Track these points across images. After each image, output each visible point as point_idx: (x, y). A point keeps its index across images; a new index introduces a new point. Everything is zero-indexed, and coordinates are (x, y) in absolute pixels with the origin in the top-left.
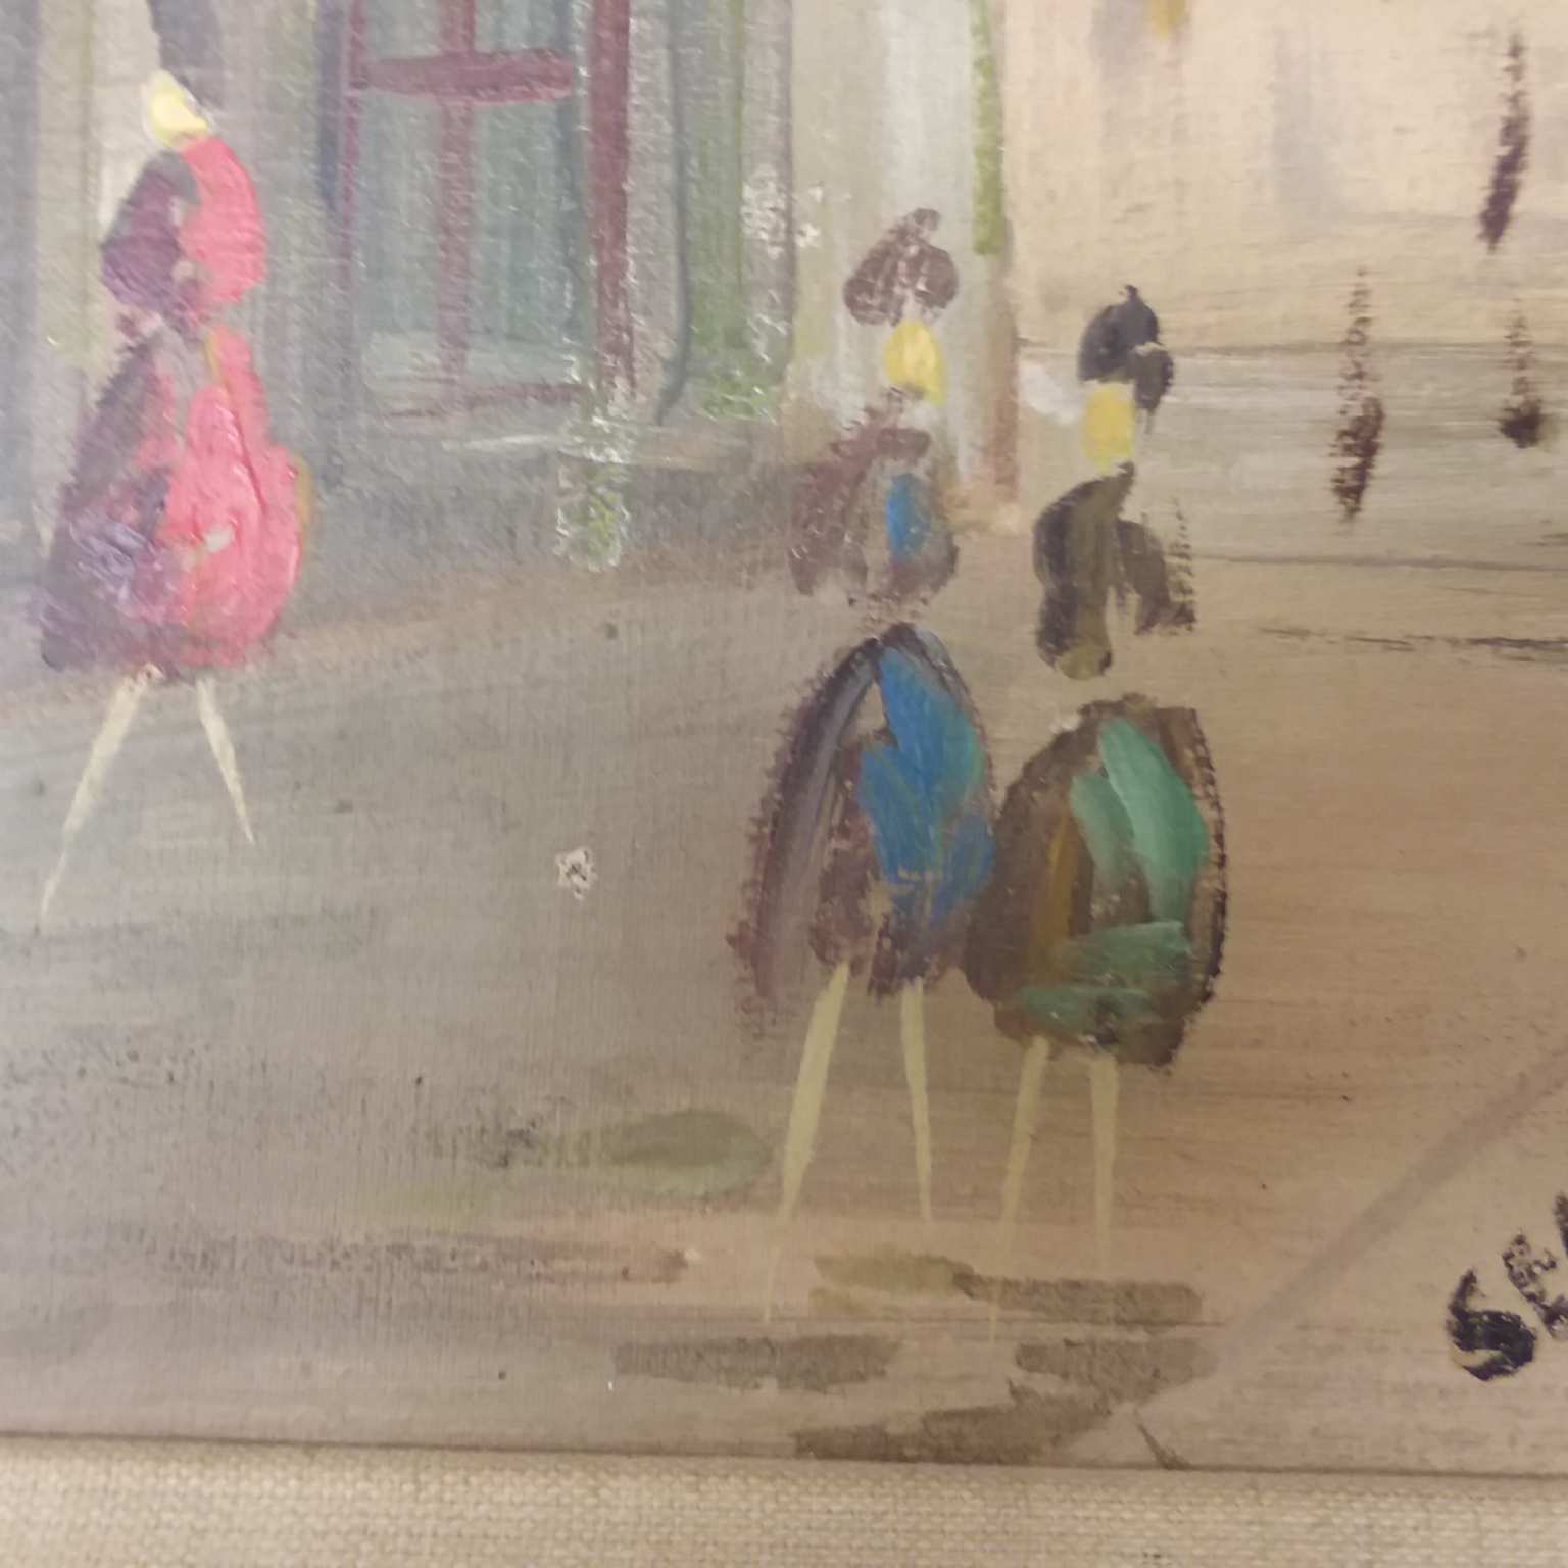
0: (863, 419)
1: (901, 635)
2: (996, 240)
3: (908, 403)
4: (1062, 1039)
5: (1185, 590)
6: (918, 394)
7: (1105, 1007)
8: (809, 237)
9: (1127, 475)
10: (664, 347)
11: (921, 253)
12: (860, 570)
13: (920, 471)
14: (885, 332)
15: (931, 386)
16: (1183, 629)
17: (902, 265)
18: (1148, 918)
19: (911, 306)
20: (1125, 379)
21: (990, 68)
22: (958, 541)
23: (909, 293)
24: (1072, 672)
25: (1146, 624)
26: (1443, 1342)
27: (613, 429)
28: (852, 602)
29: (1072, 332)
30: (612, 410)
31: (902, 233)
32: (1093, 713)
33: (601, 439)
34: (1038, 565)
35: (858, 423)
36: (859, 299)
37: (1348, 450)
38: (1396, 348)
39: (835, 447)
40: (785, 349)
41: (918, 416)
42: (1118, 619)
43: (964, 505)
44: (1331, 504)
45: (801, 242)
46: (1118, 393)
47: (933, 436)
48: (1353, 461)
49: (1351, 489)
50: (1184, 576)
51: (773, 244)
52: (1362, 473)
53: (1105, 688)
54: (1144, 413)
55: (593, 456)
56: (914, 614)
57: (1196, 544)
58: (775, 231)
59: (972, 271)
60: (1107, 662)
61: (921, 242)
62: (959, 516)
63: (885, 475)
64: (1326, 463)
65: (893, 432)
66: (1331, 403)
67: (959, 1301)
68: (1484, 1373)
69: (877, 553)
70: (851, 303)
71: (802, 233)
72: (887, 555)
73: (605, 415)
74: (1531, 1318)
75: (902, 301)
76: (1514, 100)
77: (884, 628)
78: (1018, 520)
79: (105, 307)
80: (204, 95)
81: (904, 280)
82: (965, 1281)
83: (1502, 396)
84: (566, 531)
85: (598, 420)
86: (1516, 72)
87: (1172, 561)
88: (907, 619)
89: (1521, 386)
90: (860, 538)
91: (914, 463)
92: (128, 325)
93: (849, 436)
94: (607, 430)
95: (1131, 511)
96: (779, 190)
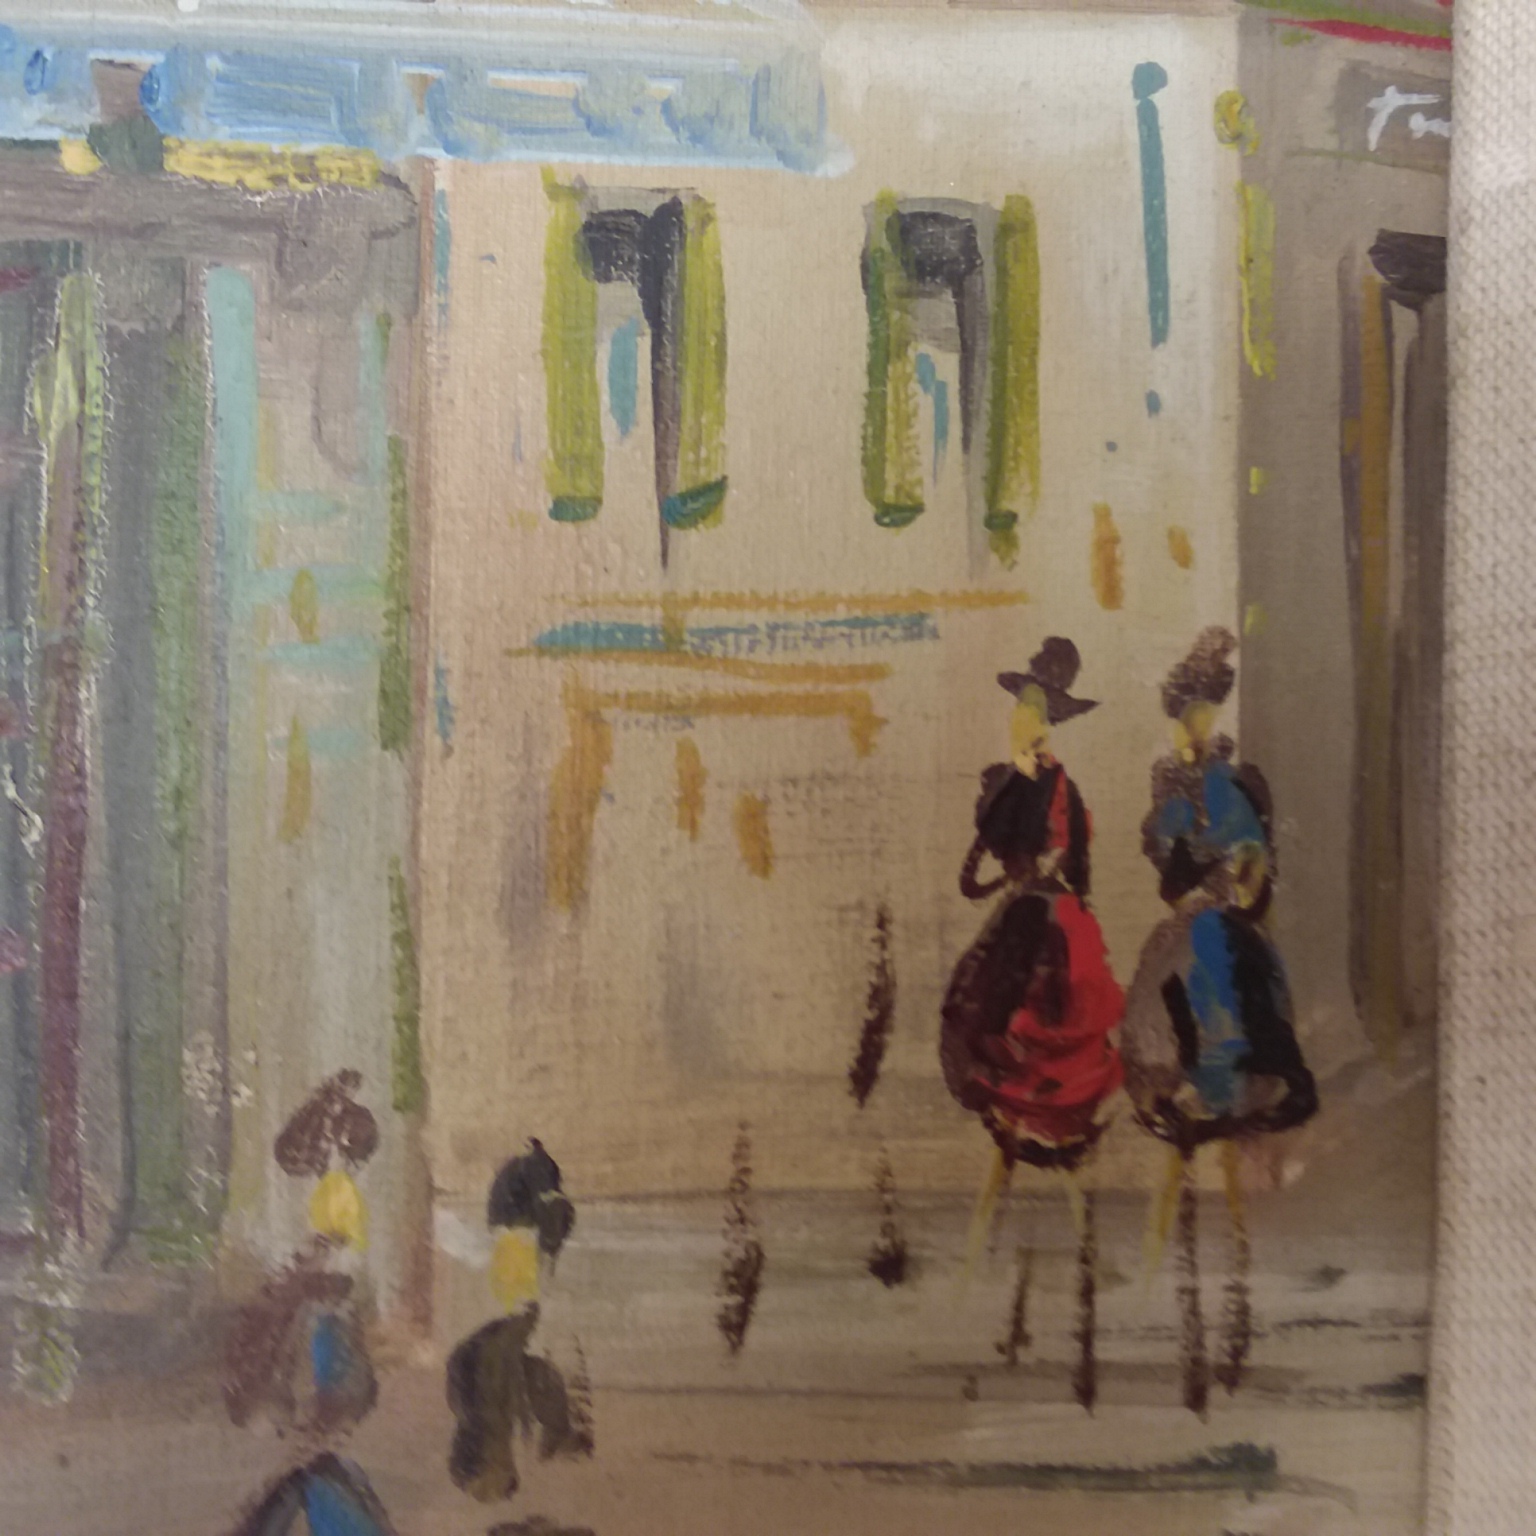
0: (291, 1264)
1: (327, 1464)
2: (413, 1098)
3: (333, 1249)
5: (583, 1419)
6: (342, 1240)
8: (243, 1097)
9: (532, 1314)
10: (109, 1199)
11: (345, 1111)
12: (290, 1404)
13: (343, 1311)
14: (313, 1183)
15: (354, 1233)
16: (582, 1457)
17: (328, 1123)
19: (336, 1160)
20: (529, 1224)
21: (407, 940)
22: (379, 1374)
23: (334, 1148)
24: (482, 1496)
25: (549, 1450)
27: (64, 1275)
28: (280, 1434)
29: (481, 1184)
30: (63, 1258)
31: (328, 1092)
32: (499, 1533)
33: (53, 1285)
34: (451, 1398)
35: (286, 1268)
36: (287, 1152)
37: (732, 1289)
38: (775, 1195)
39: (267, 1290)
40: (220, 1199)
41: (342, 1261)
42: (523, 1448)
43: (382, 1342)
44: (716, 1338)
45: (236, 1102)
46: (524, 1238)
47: (355, 1277)
48: (734, 1300)
49: (735, 1326)
50: (583, 1406)
51: (210, 1102)
52: (744, 1311)
53: (513, 1509)
54: (547, 1256)
55: (46, 1300)
56: (339, 1444)
57: (595, 1377)
58: (211, 1091)
59: (391, 1127)
60: (513, 1486)
61: (346, 1101)
62: (378, 1353)
63: (313, 1315)
64: (712, 1301)
65: (320, 1276)
66: (716, 1246)
69: (305, 1388)
70: (281, 1157)
71: (237, 1094)
72: (312, 1390)
73: (58, 1262)
75: (326, 1155)
76: (881, 968)
77: (310, 1457)
78: (432, 1356)
81: (329, 1135)
83: (869, 1238)
84: (22, 1369)
85: (51, 1268)
86: (883, 943)
87: (572, 1393)
88: (331, 1448)
89: (887, 1230)
90: (289, 1375)
91: (337, 1304)
93: (278, 1280)
94: (59, 1276)
95: (535, 1347)
96: (216, 1053)
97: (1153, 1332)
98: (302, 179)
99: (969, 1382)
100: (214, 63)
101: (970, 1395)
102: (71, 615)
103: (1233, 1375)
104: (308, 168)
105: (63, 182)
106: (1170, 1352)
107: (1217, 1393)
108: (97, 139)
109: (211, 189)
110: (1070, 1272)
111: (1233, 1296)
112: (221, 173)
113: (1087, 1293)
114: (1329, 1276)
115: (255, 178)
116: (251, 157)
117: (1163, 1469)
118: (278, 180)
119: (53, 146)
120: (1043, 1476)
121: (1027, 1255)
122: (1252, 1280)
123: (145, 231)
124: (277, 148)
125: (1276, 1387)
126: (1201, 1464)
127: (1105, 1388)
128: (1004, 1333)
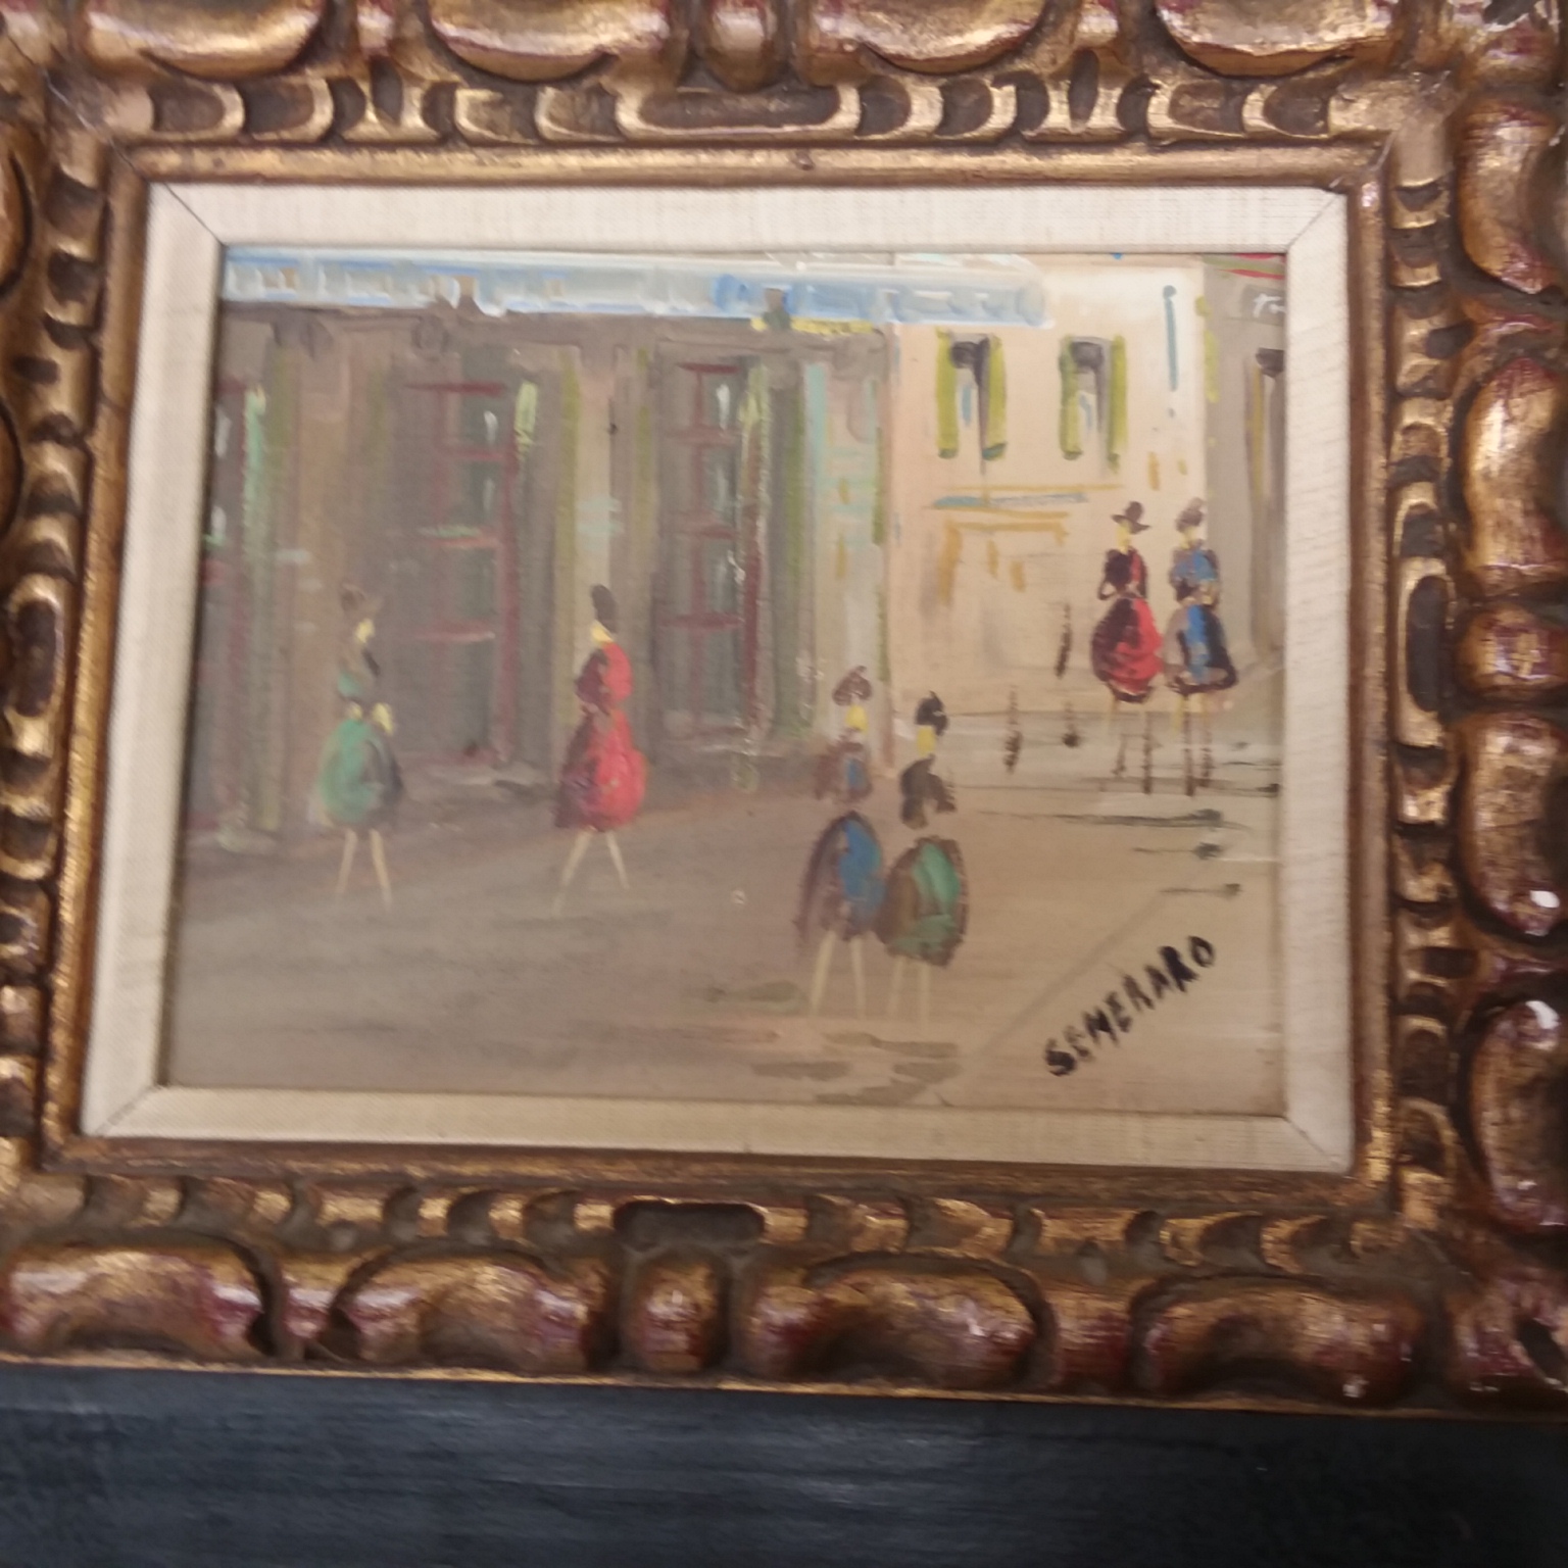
0: (839, 739)
1: (854, 816)
2: (885, 676)
3: (855, 733)
4: (910, 956)
5: (952, 798)
6: (858, 730)
7: (925, 946)
8: (820, 676)
9: (932, 758)
10: (769, 714)
11: (859, 681)
12: (837, 791)
13: (859, 757)
14: (846, 709)
15: (863, 727)
16: (951, 812)
17: (853, 686)
18: (939, 913)
19: (856, 700)
20: (931, 724)
21: (883, 616)
23: (855, 695)
24: (914, 828)
25: (938, 810)
26: (1043, 1063)
27: (752, 743)
28: (835, 803)
29: (912, 708)
30: (752, 736)
31: (854, 674)
32: (922, 842)
33: (747, 747)
34: (901, 790)
35: (837, 741)
36: (837, 697)
37: (1008, 749)
38: (1026, 713)
39: (830, 749)
40: (812, 715)
41: (858, 738)
44: (1003, 767)
45: (817, 678)
46: (928, 730)
47: (864, 745)
49: (1011, 763)
51: (808, 678)
53: (925, 833)
54: (938, 736)
55: (746, 753)
56: (858, 807)
58: (808, 674)
60: (925, 823)
61: (859, 677)
63: (847, 759)
64: (1003, 753)
65: (850, 743)
66: (1003, 732)
67: (874, 1050)
68: (1058, 1074)
69: (844, 786)
70: (835, 698)
71: (818, 674)
72: (847, 787)
73: (750, 738)
74: (1073, 1053)
75: (852, 698)
76: (1067, 627)
77: (846, 812)
78: (893, 774)
79: (577, 702)
80: (611, 628)
81: (853, 690)
82: (876, 1042)
83: (1062, 729)
84: (736, 778)
85: (748, 741)
86: (1067, 617)
88: (855, 809)
89: (1071, 727)
90: (838, 781)
91: (857, 754)
92: (585, 709)
93: (834, 745)
94: (750, 743)
96: (810, 659)
97: (1174, 766)
98: (844, 331)
99: (1101, 785)
100: (810, 289)
101: (1103, 790)
102: (754, 494)
103: (1205, 783)
104: (846, 327)
105: (752, 334)
106: (1179, 774)
107: (1199, 790)
108: (766, 318)
109: (808, 335)
110: (1141, 743)
111: (1204, 752)
112: (813, 330)
113: (1148, 750)
114: (1242, 745)
115: (826, 331)
116: (824, 324)
117: (1178, 819)
118: (834, 332)
119: (747, 321)
120: (1131, 820)
121: (1125, 736)
122: (1211, 746)
123: (784, 351)
124: (833, 319)
125: (1222, 788)
126: (1193, 817)
127: (1156, 787)
128: (1114, 766)
